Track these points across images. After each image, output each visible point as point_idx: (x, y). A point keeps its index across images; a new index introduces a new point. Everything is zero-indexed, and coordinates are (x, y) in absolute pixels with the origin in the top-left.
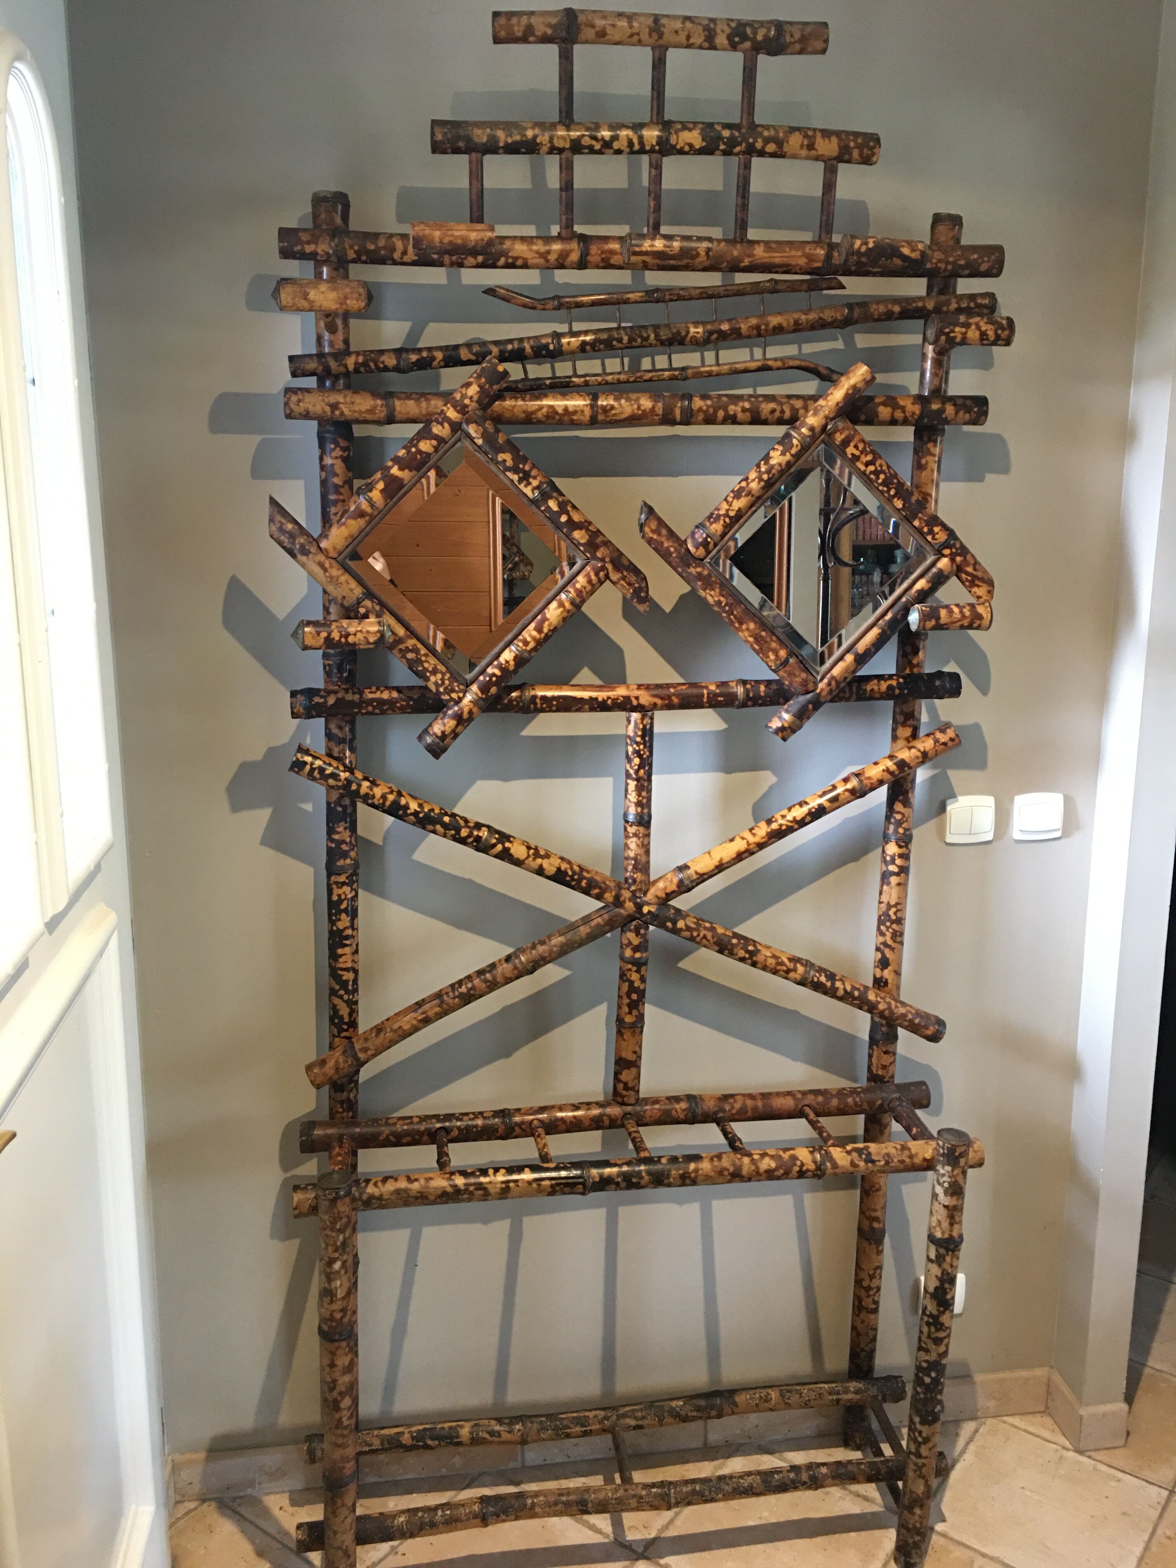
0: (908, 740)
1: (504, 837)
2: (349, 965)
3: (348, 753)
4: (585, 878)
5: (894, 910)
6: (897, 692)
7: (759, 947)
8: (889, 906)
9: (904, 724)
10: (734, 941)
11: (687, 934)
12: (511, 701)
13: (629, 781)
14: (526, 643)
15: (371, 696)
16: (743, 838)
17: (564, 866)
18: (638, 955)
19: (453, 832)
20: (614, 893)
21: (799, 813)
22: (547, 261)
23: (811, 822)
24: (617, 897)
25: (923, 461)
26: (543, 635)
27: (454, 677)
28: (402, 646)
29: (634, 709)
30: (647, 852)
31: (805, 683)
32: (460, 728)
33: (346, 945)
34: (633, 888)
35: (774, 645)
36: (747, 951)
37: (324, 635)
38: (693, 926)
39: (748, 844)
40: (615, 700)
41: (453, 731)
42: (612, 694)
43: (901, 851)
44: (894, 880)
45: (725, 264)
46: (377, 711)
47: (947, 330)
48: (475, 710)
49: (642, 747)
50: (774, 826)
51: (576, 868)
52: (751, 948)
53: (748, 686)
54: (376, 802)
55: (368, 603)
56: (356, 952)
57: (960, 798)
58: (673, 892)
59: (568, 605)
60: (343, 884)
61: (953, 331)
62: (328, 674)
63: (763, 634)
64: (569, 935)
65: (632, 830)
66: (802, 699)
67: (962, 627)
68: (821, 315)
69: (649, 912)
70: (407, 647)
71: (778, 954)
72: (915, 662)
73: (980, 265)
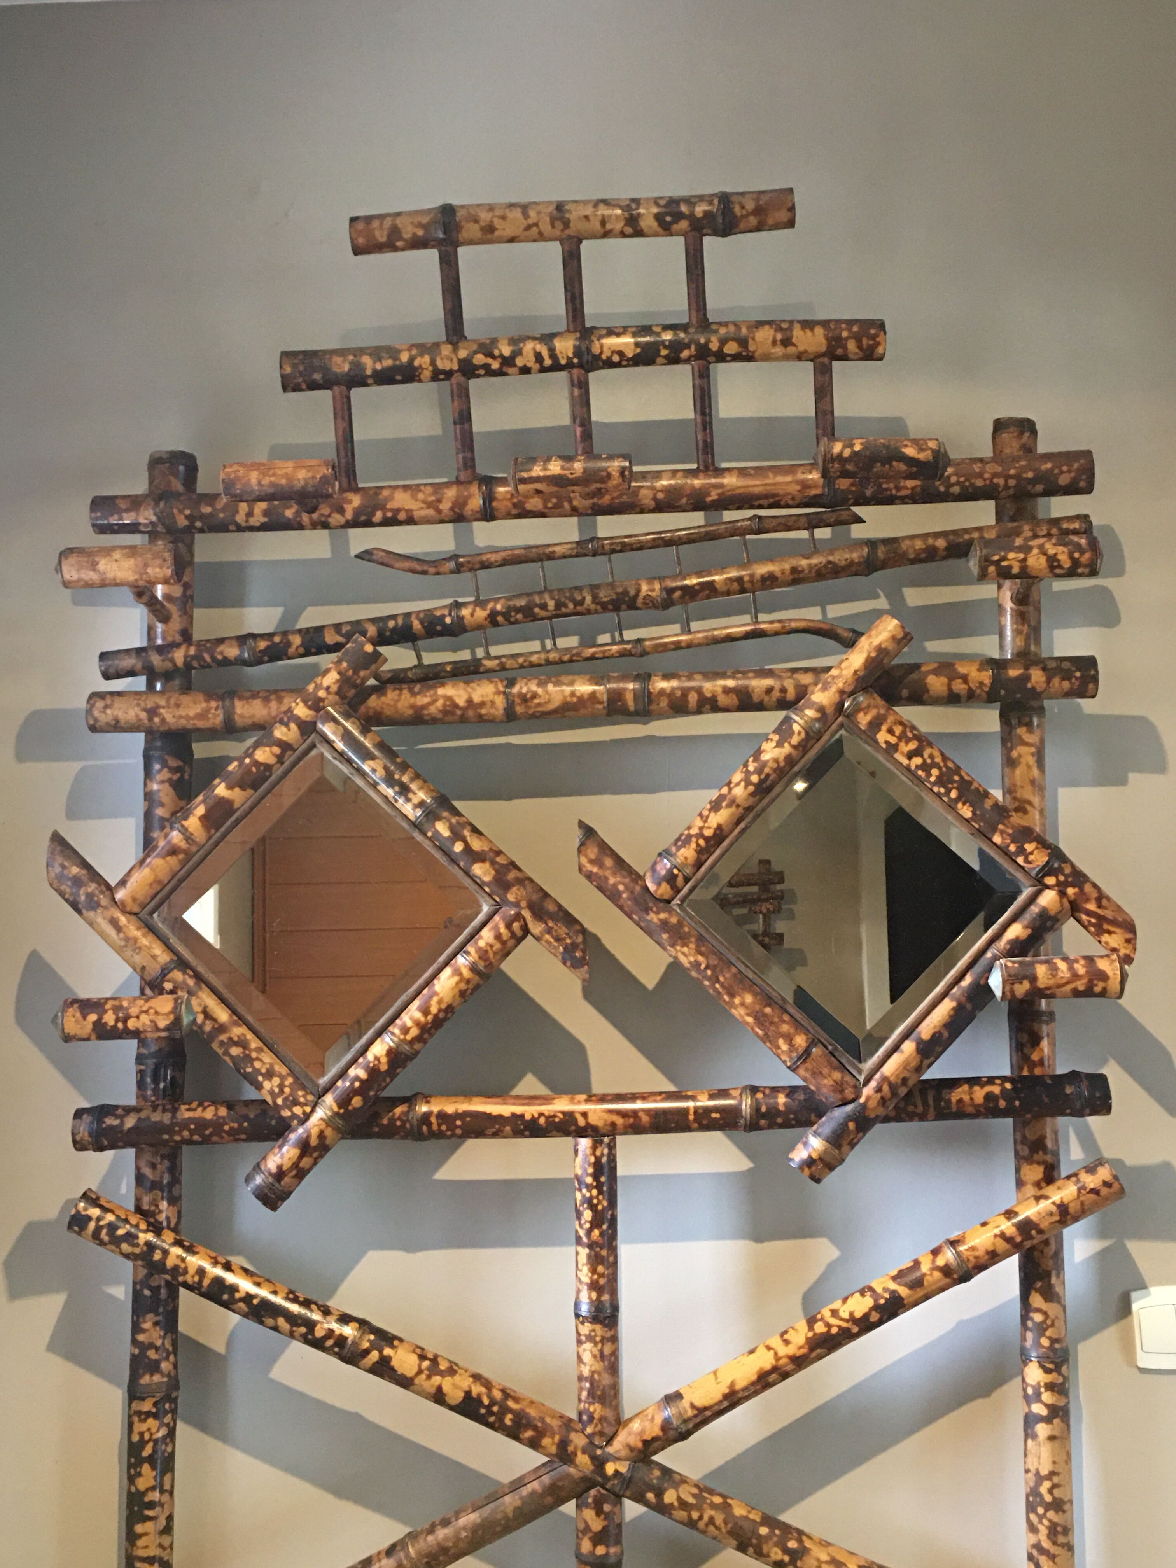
0: (1038, 1185)
1: (386, 1338)
2: (153, 1551)
3: (164, 1205)
4: (511, 1411)
5: (1047, 1484)
6: (1002, 1104)
7: (808, 1544)
8: (1040, 1479)
9: (1029, 1160)
10: (764, 1531)
11: (682, 1514)
12: (392, 1121)
13: (580, 1249)
14: (405, 1030)
15: (188, 1115)
16: (769, 1348)
17: (477, 1389)
18: (600, 1550)
19: (303, 1330)
20: (557, 1438)
21: (860, 1305)
22: (439, 511)
23: (880, 1323)
24: (563, 1444)
25: (1014, 754)
26: (430, 1018)
27: (299, 1083)
28: (223, 1037)
29: (581, 1133)
30: (613, 1368)
31: (839, 1087)
32: (306, 1162)
33: (151, 1519)
34: (589, 1430)
35: (785, 1028)
36: (786, 1551)
37: (93, 1017)
38: (692, 1500)
39: (777, 1358)
40: (550, 1118)
41: (296, 1165)
42: (547, 1109)
43: (1049, 1378)
44: (1042, 1430)
45: (684, 501)
46: (196, 1137)
47: (996, 558)
48: (329, 1132)
49: (595, 1192)
50: (820, 1328)
51: (497, 1395)
52: (792, 1544)
53: (760, 1096)
54: (189, 1279)
55: (177, 975)
56: (168, 1530)
57: (1153, 1290)
58: (655, 1439)
59: (466, 973)
60: (148, 1414)
61: (1004, 558)
62: (141, 1084)
63: (768, 1010)
64: (486, 1511)
65: (586, 1329)
66: (839, 1114)
67: (1076, 993)
68: (831, 558)
69: (617, 1472)
70: (230, 1039)
71: (840, 1557)
72: (1035, 1057)
73: (1057, 477)
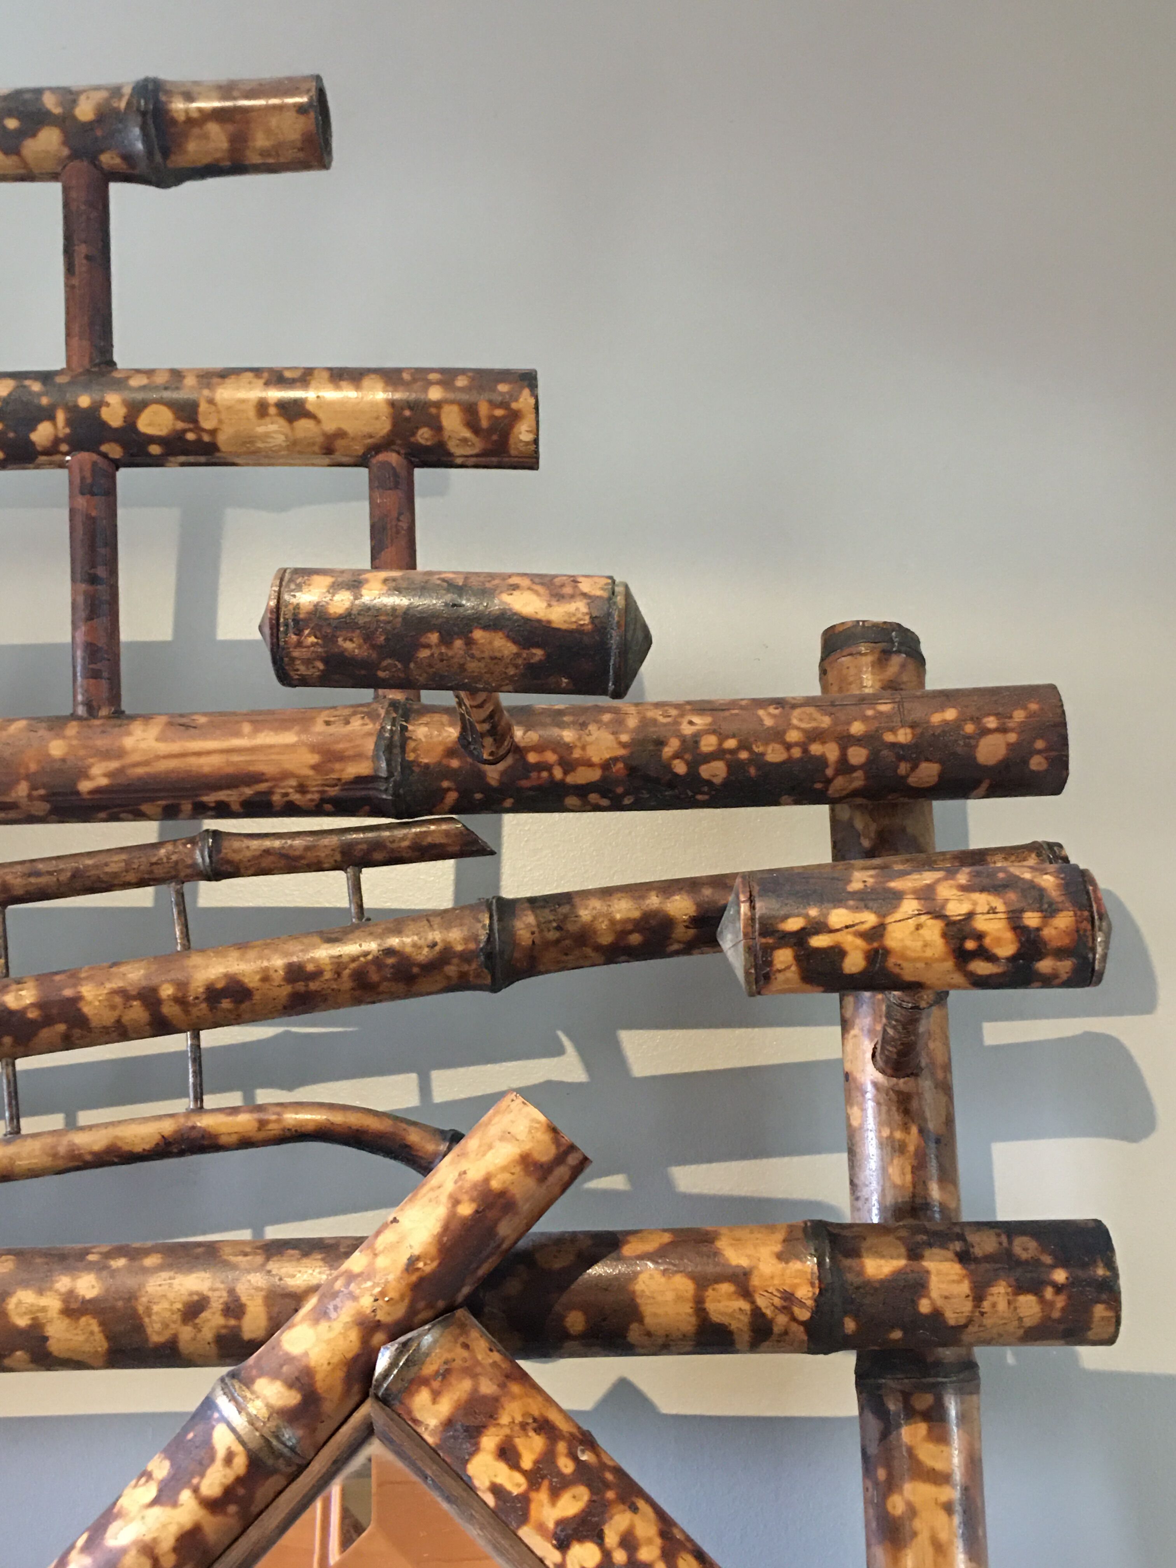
25: (897, 1505)
45: (22, 790)
47: (794, 924)
61: (820, 927)
68: (394, 942)
73: (971, 742)
